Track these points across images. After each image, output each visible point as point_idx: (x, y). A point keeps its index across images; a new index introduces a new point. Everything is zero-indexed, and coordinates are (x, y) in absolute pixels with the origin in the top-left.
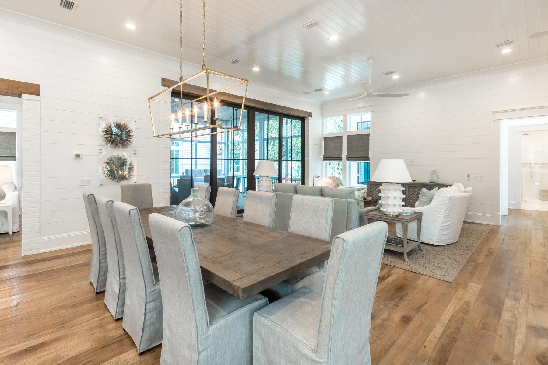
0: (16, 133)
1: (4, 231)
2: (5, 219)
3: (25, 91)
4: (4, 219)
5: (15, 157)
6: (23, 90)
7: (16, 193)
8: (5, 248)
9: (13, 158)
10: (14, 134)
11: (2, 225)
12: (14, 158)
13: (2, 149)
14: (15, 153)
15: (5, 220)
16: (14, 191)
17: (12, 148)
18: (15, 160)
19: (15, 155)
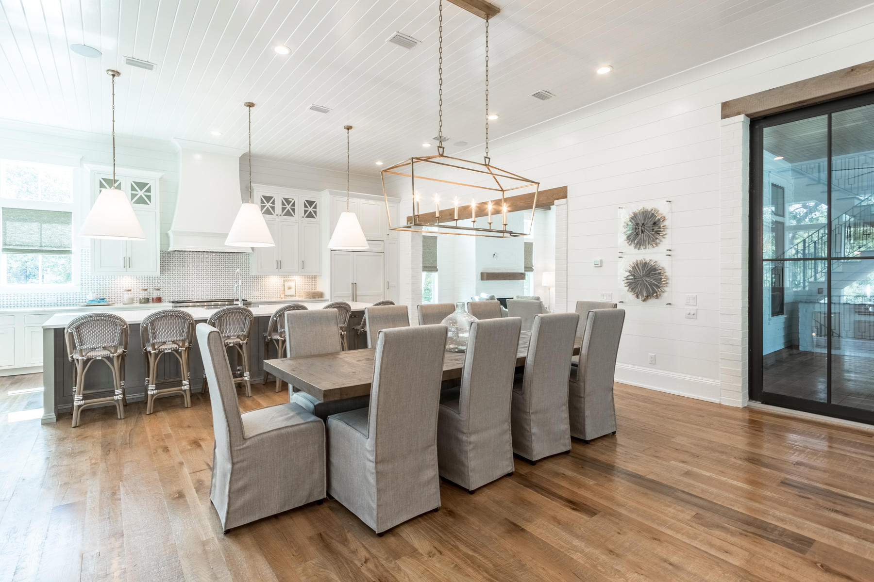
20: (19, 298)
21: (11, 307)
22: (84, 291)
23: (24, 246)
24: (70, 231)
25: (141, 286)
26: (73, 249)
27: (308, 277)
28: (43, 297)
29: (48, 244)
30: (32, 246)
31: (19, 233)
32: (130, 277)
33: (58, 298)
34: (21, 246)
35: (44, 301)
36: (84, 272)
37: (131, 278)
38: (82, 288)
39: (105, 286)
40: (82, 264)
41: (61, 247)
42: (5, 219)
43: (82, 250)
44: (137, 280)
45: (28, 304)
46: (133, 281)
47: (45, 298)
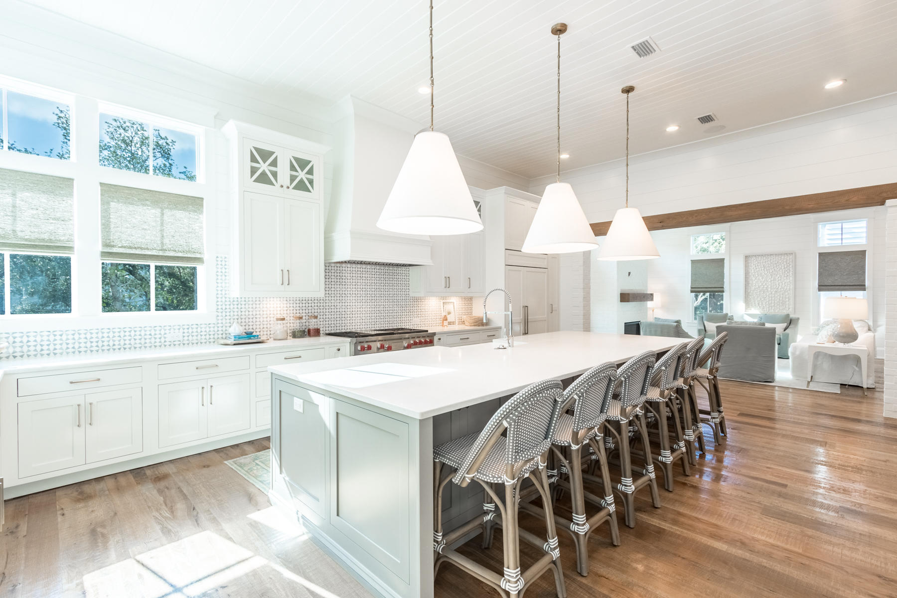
0: (866, 251)
1: (855, 383)
2: (857, 366)
3: (892, 196)
4: (855, 367)
5: (865, 285)
6: (888, 195)
7: (871, 334)
8: (859, 402)
9: (861, 287)
10: (863, 253)
11: (853, 374)
12: (863, 287)
13: (847, 274)
14: (864, 280)
15: (857, 369)
16: (867, 332)
17: (860, 272)
18: (864, 290)
19: (865, 283)
20: (94, 336)
21: (114, 349)
22: (220, 321)
23: (135, 248)
24: (201, 227)
25: (292, 312)
26: (206, 257)
27: (465, 298)
28: (163, 332)
29: (170, 246)
30: (147, 249)
31: (127, 228)
32: (279, 299)
33: (184, 333)
34: (130, 248)
35: (165, 338)
36: (219, 292)
37: (280, 301)
38: (218, 316)
39: (247, 313)
40: (217, 279)
41: (189, 252)
42: (105, 203)
43: (217, 257)
44: (287, 304)
45: (140, 343)
46: (282, 306)
47: (165, 334)
